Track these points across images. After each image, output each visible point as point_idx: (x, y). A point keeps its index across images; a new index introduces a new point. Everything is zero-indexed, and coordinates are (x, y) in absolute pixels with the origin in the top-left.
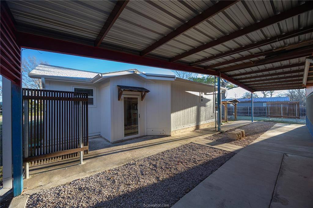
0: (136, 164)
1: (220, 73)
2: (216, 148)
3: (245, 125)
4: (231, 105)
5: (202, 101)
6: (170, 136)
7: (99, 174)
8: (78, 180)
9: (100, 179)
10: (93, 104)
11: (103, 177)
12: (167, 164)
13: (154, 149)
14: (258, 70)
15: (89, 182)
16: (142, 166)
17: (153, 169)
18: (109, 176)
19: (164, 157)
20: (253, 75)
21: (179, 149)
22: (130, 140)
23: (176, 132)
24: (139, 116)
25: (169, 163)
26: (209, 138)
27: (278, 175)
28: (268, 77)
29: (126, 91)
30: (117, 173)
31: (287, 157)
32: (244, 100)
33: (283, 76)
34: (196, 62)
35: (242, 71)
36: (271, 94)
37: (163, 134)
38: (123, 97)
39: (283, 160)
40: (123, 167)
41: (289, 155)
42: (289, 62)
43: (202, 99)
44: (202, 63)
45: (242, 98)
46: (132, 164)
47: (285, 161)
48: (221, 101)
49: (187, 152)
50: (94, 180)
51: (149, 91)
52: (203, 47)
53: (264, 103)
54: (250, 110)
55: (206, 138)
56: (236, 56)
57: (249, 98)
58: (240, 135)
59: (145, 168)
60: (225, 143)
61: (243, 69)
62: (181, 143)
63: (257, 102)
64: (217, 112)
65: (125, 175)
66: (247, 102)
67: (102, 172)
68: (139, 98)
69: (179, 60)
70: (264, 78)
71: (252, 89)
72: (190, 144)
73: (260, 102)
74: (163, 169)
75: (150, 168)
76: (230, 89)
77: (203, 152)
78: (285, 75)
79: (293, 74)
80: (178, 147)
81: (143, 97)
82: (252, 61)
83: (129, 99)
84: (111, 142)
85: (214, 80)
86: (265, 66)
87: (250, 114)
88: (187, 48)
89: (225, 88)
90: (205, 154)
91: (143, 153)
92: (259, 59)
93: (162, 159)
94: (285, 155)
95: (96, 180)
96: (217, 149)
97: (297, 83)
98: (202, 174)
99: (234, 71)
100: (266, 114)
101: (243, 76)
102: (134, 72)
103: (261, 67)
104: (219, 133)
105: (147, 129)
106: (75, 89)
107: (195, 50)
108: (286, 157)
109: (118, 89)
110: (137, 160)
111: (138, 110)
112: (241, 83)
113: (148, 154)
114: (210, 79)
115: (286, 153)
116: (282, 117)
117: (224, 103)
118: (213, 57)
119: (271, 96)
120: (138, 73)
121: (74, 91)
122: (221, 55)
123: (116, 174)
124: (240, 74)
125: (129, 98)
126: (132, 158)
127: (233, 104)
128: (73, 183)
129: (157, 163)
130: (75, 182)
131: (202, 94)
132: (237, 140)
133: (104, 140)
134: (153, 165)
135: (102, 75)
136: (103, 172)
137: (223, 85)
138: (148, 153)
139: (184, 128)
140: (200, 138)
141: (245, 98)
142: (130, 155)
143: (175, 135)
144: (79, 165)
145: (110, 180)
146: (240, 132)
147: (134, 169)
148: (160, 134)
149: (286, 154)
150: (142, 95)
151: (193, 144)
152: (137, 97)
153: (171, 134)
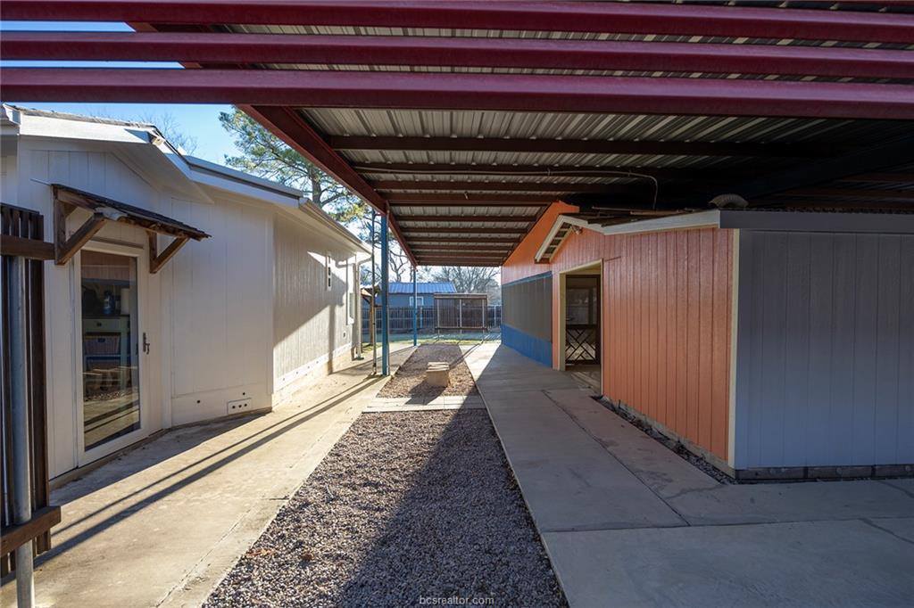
0: (309, 504)
1: (388, 205)
2: (438, 410)
6: (269, 411)
7: (234, 576)
13: (288, 456)
16: (333, 500)
20: (443, 224)
21: (361, 435)
23: (283, 393)
26: (387, 394)
37: (244, 409)
43: (329, 280)
49: (392, 434)
53: (410, 297)
55: (383, 396)
60: (436, 396)
61: (434, 207)
62: (338, 420)
67: (235, 569)
68: (142, 259)
71: (419, 260)
72: (370, 417)
77: (429, 424)
80: (352, 431)
91: (274, 475)
93: (359, 466)
99: (414, 207)
101: (421, 224)
102: (150, 136)
105: (172, 398)
110: (292, 495)
113: (298, 471)
120: (163, 148)
131: (329, 262)
132: (448, 387)
134: (364, 485)
136: (240, 565)
139: (297, 376)
140: (367, 399)
147: (329, 513)
148: (232, 411)
150: (153, 248)
151: (374, 415)
152: (135, 255)
153: (271, 403)
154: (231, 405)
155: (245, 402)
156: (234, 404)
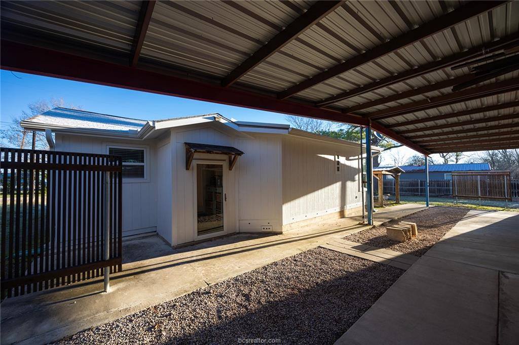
0: (210, 293)
1: (370, 120)
2: (365, 259)
3: (416, 213)
4: (390, 177)
5: (338, 170)
6: (281, 233)
7: (134, 316)
8: (89, 329)
9: (133, 327)
10: (143, 177)
11: (141, 324)
12: (272, 292)
13: (248, 261)
14: (439, 114)
15: (109, 336)
16: (221, 296)
17: (241, 305)
18: (152, 322)
19: (265, 278)
20: (429, 124)
21: (295, 260)
22: (208, 241)
23: (292, 225)
24: (226, 198)
25: (275, 291)
26: (352, 238)
27: (498, 324)
28: (456, 128)
29: (199, 152)
30: (170, 314)
31: (508, 280)
32: (410, 169)
33: (483, 125)
34: (327, 100)
35: (410, 116)
36: (457, 159)
37: (268, 230)
38: (194, 163)
39: (501, 286)
40: (184, 299)
41: (509, 275)
42: (498, 99)
43: (338, 168)
44: (336, 101)
45: (407, 164)
46: (203, 294)
47: (504, 289)
48: (373, 170)
49: (310, 267)
50: (121, 330)
51: (242, 153)
52: (339, 67)
53: (445, 174)
54: (421, 186)
55: (347, 238)
56: (400, 86)
57: (419, 166)
58: (408, 233)
59: (226, 302)
60: (382, 247)
61: (411, 114)
62: (300, 247)
63: (434, 172)
64: (365, 189)
65: (185, 320)
66: (416, 172)
67: (140, 312)
68: (225, 165)
69: (294, 95)
70: (450, 129)
71: (426, 150)
72: (317, 251)
73: (438, 172)
74: (262, 304)
75: (237, 303)
76: (387, 149)
77: (341, 268)
78: (487, 123)
79: (503, 121)
80: (295, 257)
81: (231, 164)
82: (428, 97)
83: (209, 168)
84: (172, 245)
85: (360, 135)
86: (451, 107)
87: (421, 192)
88: (309, 71)
89: (378, 148)
90: (344, 271)
91: (228, 269)
92: (443, 94)
93: (262, 281)
94: (501, 275)
95: (125, 331)
96: (367, 260)
97: (507, 138)
98: (340, 318)
99: (395, 118)
100: (450, 192)
101: (411, 127)
102: (215, 118)
103: (446, 109)
104: (371, 229)
105: (239, 220)
106: (111, 150)
107: (323, 75)
108: (503, 280)
109: (186, 149)
110: (213, 284)
111: (222, 187)
112: (407, 138)
113: (237, 271)
114: (352, 132)
115: (503, 270)
116: (480, 199)
117: (377, 175)
118: (358, 90)
119: (457, 162)
120: (222, 121)
121: (108, 154)
122: (374, 84)
123: (166, 316)
124: (406, 122)
125: (208, 166)
126: (205, 279)
127: (392, 175)
128: (77, 339)
129: (251, 291)
130: (81, 336)
131: (338, 158)
132: (403, 242)
133: (161, 241)
134: (244, 295)
135: (154, 124)
136: (143, 311)
137: (376, 142)
138: (238, 268)
139: (306, 218)
140: (335, 238)
141: (411, 165)
142: (203, 272)
143: (290, 231)
144: (102, 293)
145: (152, 331)
146: (408, 226)
147: (206, 304)
148: (263, 230)
149: (503, 272)
150: (230, 161)
151: (322, 250)
152: (221, 164)
153: (282, 230)
154: (263, 227)
155: (269, 227)
156: (264, 227)
